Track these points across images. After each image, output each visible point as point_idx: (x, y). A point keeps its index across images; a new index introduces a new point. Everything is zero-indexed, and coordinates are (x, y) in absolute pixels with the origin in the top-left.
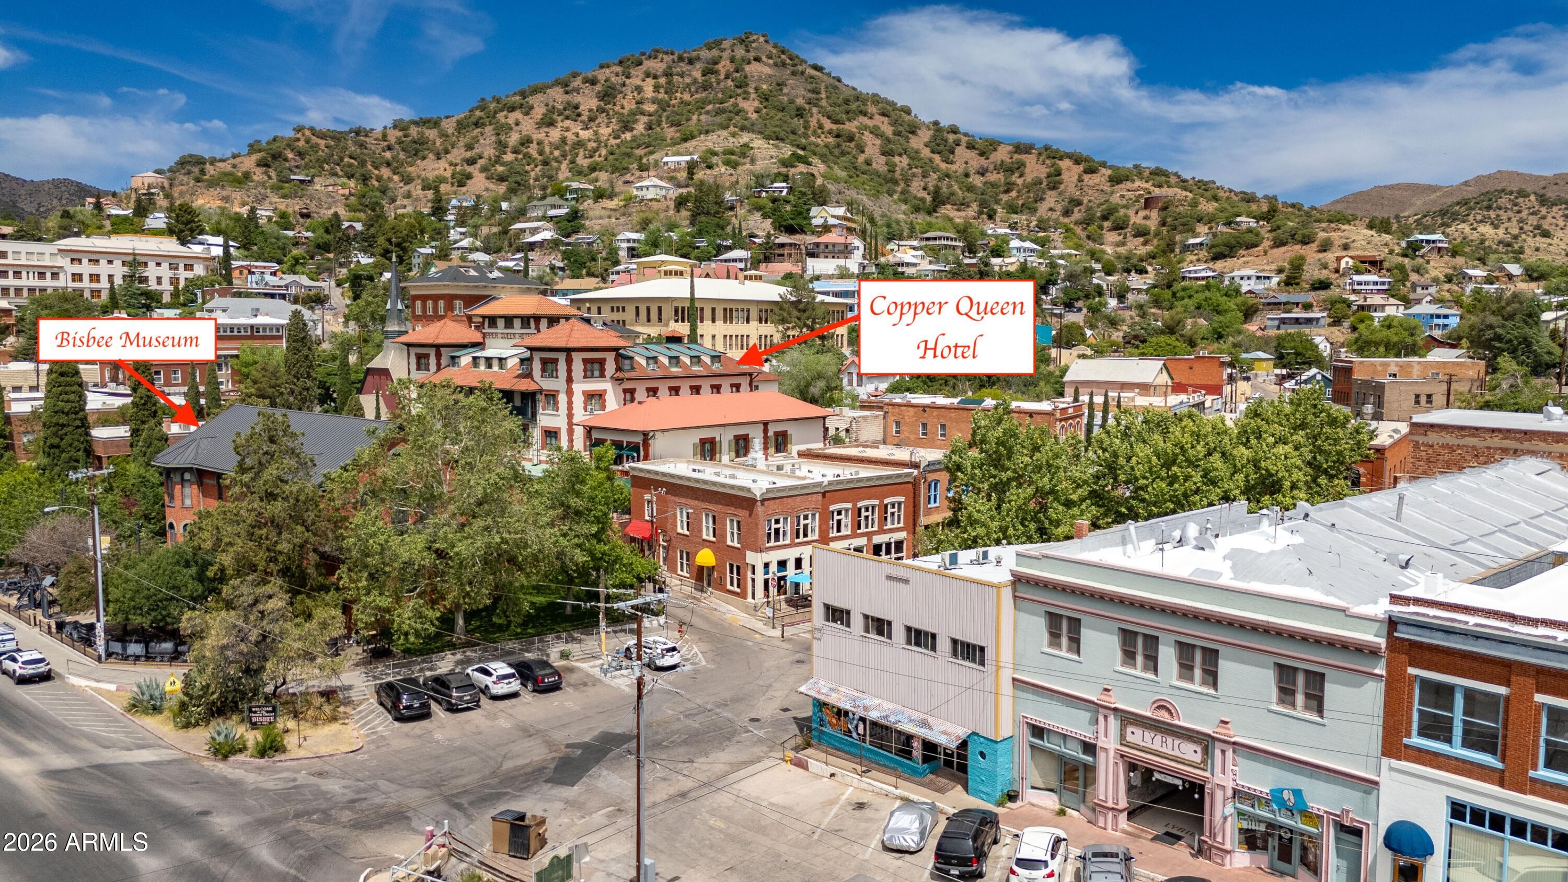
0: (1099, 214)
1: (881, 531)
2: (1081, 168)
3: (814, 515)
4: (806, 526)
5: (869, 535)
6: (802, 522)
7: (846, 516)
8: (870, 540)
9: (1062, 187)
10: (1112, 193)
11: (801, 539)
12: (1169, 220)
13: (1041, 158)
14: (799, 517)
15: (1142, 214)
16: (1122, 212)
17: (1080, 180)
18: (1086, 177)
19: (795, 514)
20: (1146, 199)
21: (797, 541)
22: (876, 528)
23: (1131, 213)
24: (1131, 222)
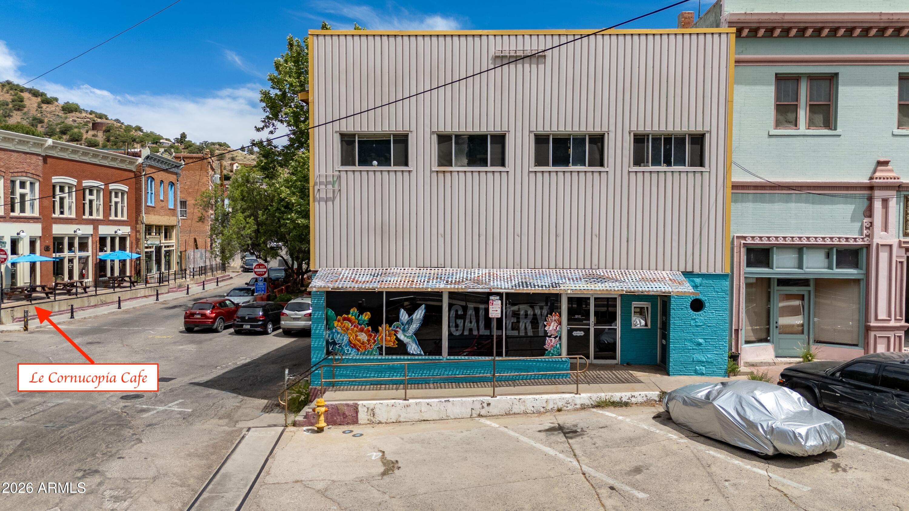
0: (58, 130)
1: (106, 221)
2: (39, 99)
3: (32, 184)
4: (23, 196)
5: (95, 223)
6: (19, 191)
7: (70, 192)
8: (96, 229)
9: (25, 110)
10: (66, 118)
11: (17, 213)
12: (112, 138)
13: (5, 89)
14: (13, 182)
15: (91, 133)
16: (76, 130)
17: (39, 107)
18: (44, 106)
19: (9, 177)
20: (93, 124)
21: (12, 214)
22: (101, 217)
23: (83, 131)
24: (84, 137)
